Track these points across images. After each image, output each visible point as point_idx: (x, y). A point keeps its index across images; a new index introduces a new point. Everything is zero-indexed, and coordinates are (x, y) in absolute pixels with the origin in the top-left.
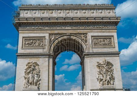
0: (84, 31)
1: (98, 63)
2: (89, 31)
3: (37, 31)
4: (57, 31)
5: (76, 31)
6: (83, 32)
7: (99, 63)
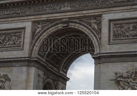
0: (96, 11)
1: (116, 74)
2: (105, 10)
3: (13, 19)
4: (46, 16)
5: (80, 12)
6: (93, 14)
7: (119, 75)
